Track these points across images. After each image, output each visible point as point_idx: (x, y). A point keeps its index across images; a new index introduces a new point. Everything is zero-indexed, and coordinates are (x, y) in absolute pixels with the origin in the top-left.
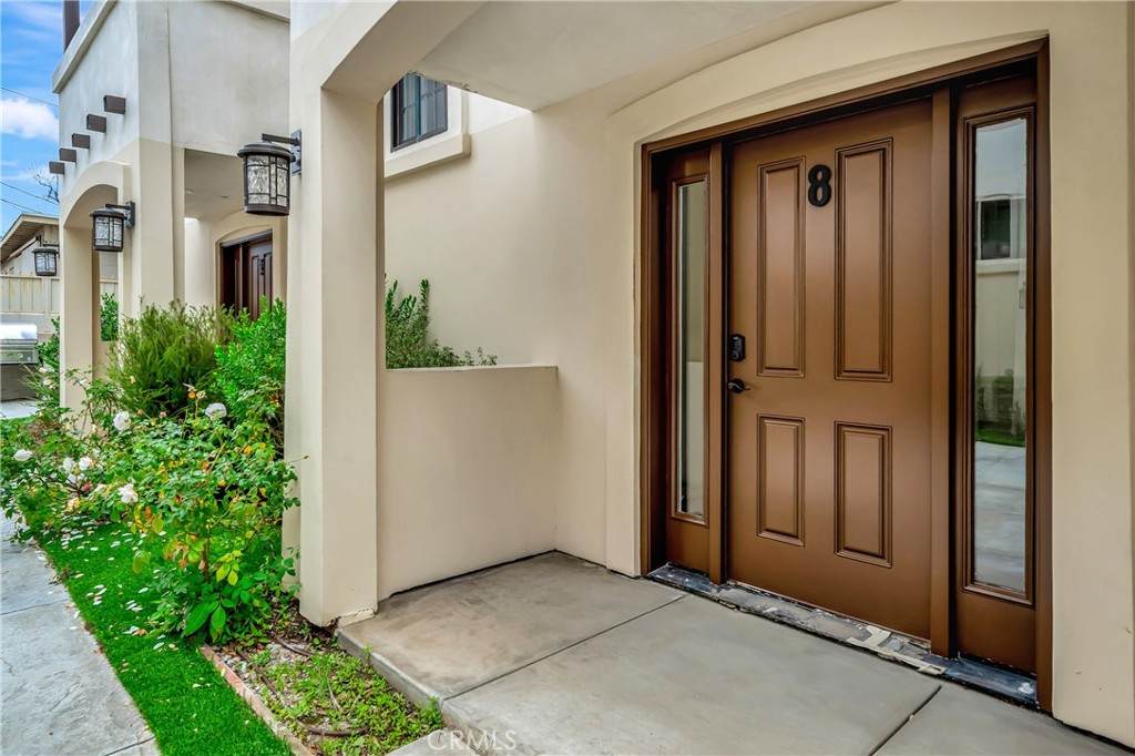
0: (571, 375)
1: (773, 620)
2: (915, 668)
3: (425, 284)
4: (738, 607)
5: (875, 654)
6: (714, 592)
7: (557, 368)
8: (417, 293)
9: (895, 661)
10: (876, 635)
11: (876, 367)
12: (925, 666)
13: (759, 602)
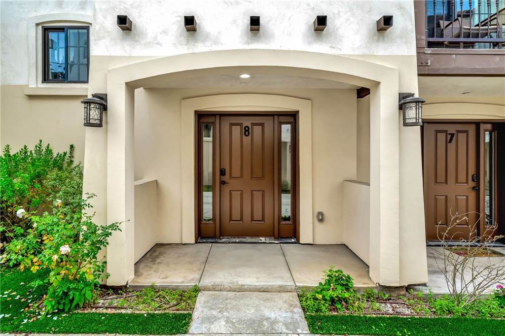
0: (163, 182)
1: (239, 243)
2: (274, 243)
3: (72, 147)
4: (229, 243)
5: (265, 243)
6: (220, 241)
7: (157, 180)
8: (68, 151)
9: (270, 243)
10: (263, 239)
11: (261, 176)
12: (276, 242)
13: (234, 240)
